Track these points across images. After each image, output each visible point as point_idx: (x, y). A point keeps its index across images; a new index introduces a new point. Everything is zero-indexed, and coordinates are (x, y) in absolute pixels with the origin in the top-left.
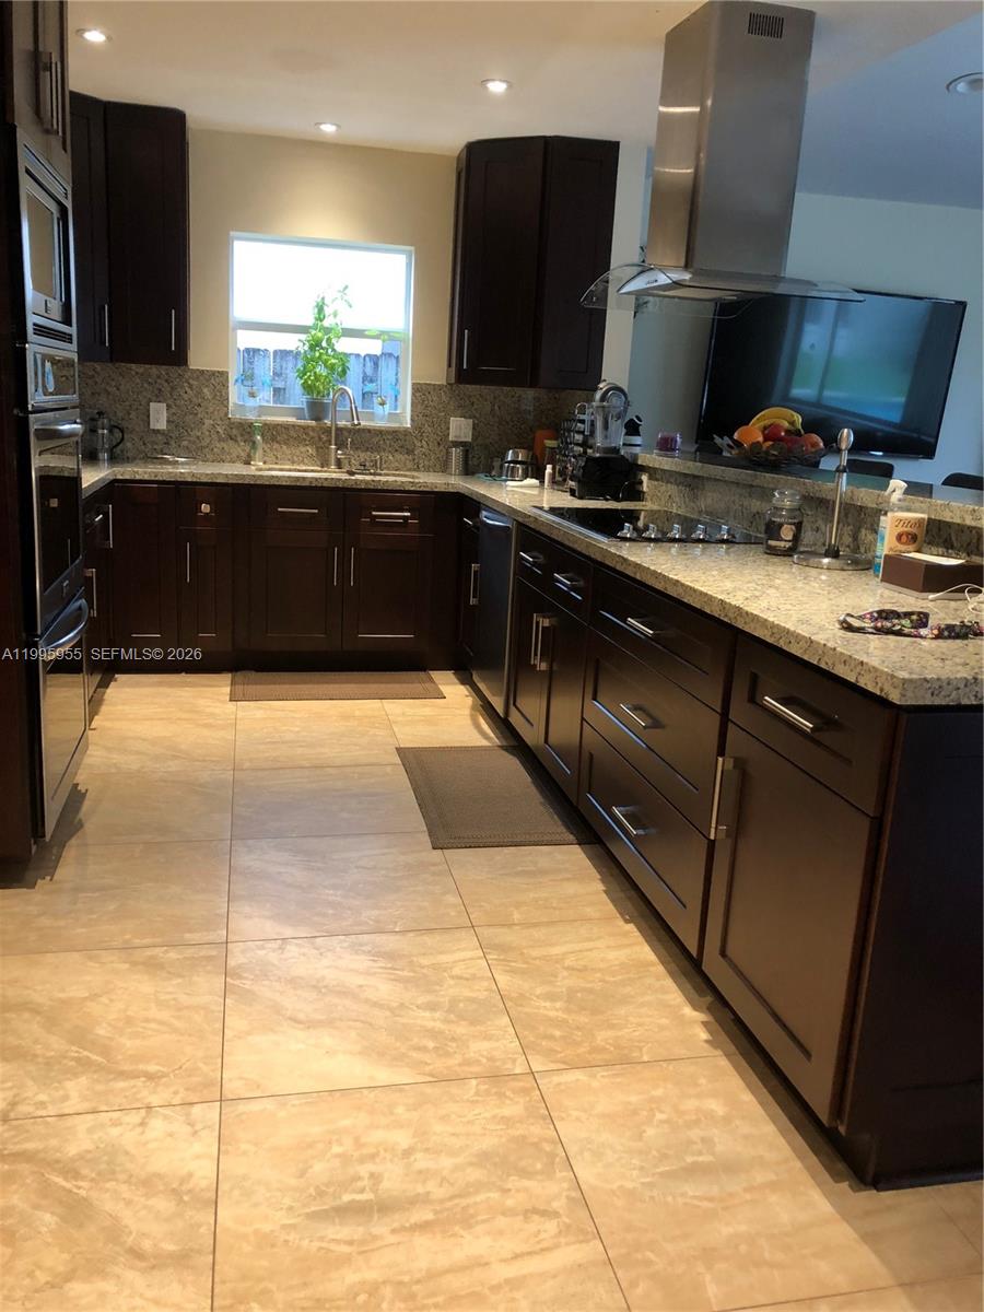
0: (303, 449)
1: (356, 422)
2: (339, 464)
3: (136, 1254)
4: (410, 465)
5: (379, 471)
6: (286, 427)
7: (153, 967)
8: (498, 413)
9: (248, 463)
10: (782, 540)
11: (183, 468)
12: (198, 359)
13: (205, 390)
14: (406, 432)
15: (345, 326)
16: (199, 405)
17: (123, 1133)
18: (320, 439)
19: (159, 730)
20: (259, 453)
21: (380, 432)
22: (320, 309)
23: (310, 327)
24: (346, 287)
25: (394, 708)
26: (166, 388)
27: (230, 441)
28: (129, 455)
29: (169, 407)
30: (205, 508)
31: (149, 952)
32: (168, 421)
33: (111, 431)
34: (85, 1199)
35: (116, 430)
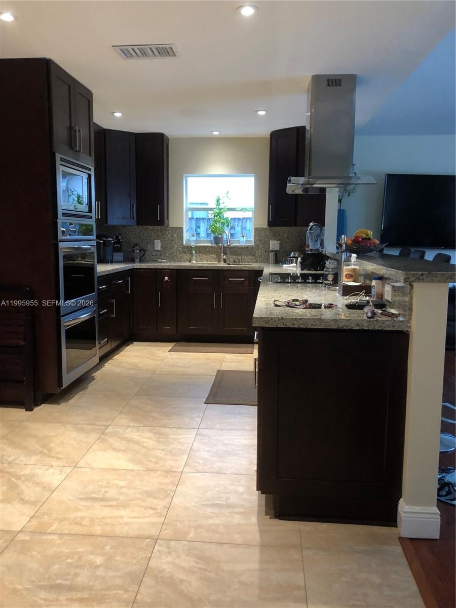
0: (211, 256)
1: (229, 244)
2: (225, 261)
3: (22, 499)
4: (253, 260)
5: (240, 263)
6: (205, 247)
7: (81, 430)
8: (290, 238)
9: (190, 262)
10: (329, 281)
11: (165, 264)
12: (173, 223)
13: (175, 235)
14: (252, 247)
15: (228, 207)
16: (172, 240)
17: (39, 472)
18: (218, 251)
19: (135, 360)
20: (194, 258)
21: (242, 248)
22: (218, 201)
23: (214, 208)
24: (228, 192)
25: (229, 356)
26: (161, 235)
27: (184, 254)
28: (147, 260)
29: (161, 241)
30: (166, 278)
31: (82, 426)
32: (161, 247)
33: (140, 251)
34: (18, 485)
35: (142, 251)
